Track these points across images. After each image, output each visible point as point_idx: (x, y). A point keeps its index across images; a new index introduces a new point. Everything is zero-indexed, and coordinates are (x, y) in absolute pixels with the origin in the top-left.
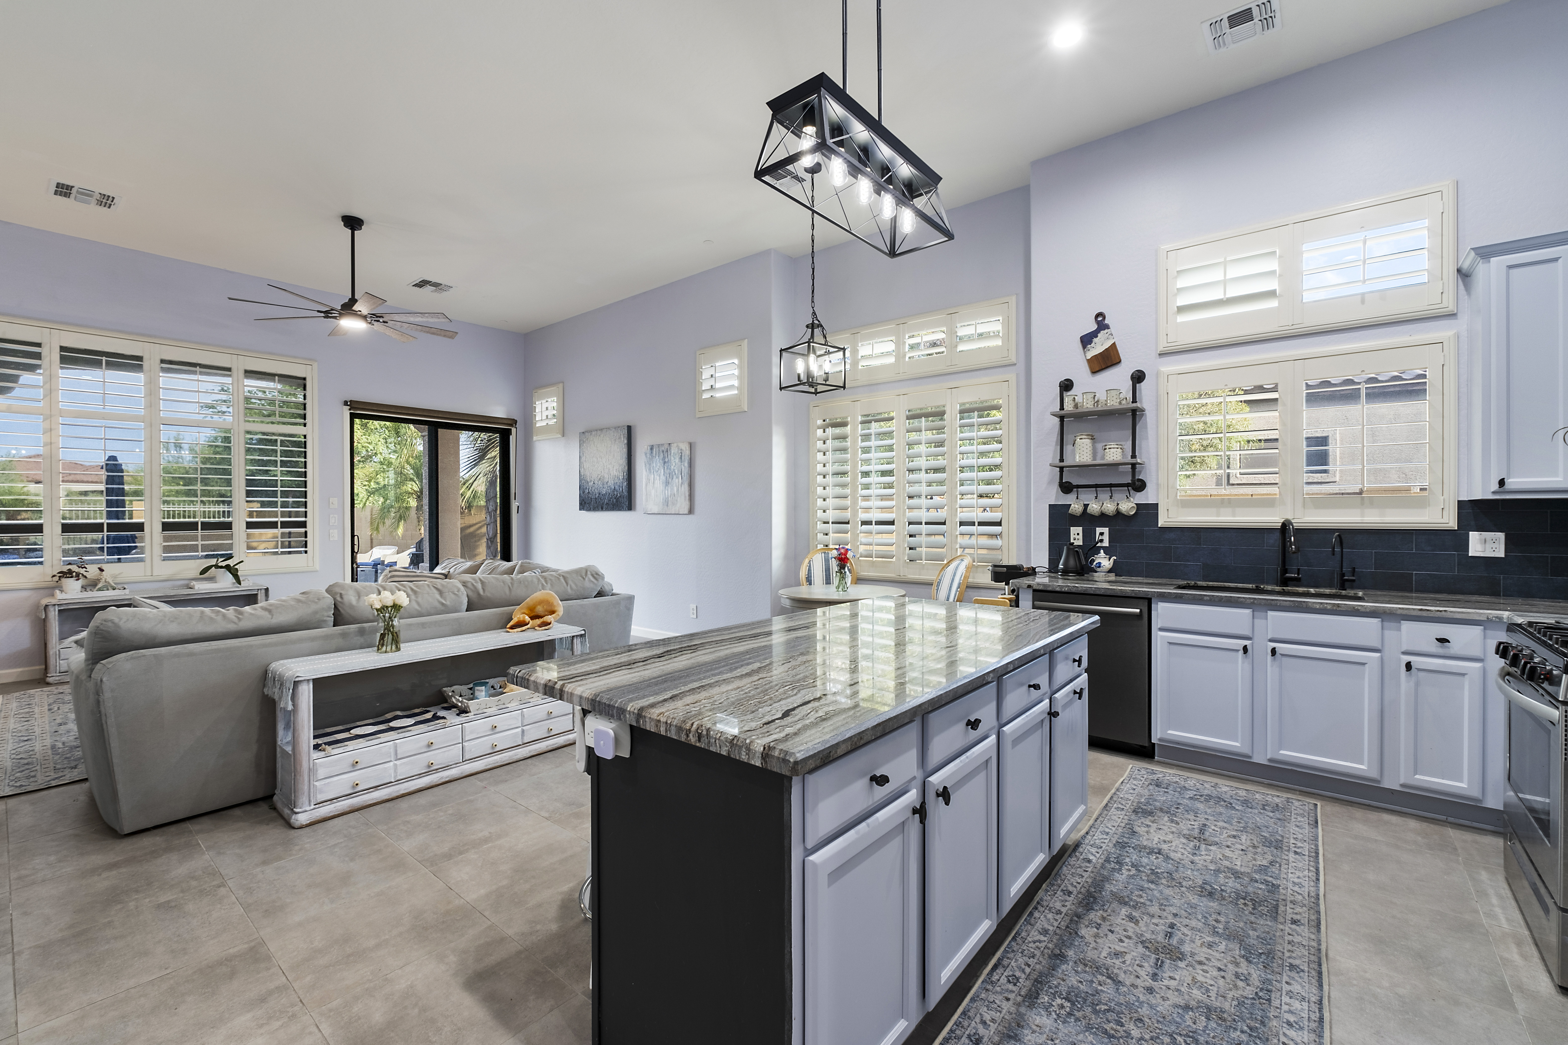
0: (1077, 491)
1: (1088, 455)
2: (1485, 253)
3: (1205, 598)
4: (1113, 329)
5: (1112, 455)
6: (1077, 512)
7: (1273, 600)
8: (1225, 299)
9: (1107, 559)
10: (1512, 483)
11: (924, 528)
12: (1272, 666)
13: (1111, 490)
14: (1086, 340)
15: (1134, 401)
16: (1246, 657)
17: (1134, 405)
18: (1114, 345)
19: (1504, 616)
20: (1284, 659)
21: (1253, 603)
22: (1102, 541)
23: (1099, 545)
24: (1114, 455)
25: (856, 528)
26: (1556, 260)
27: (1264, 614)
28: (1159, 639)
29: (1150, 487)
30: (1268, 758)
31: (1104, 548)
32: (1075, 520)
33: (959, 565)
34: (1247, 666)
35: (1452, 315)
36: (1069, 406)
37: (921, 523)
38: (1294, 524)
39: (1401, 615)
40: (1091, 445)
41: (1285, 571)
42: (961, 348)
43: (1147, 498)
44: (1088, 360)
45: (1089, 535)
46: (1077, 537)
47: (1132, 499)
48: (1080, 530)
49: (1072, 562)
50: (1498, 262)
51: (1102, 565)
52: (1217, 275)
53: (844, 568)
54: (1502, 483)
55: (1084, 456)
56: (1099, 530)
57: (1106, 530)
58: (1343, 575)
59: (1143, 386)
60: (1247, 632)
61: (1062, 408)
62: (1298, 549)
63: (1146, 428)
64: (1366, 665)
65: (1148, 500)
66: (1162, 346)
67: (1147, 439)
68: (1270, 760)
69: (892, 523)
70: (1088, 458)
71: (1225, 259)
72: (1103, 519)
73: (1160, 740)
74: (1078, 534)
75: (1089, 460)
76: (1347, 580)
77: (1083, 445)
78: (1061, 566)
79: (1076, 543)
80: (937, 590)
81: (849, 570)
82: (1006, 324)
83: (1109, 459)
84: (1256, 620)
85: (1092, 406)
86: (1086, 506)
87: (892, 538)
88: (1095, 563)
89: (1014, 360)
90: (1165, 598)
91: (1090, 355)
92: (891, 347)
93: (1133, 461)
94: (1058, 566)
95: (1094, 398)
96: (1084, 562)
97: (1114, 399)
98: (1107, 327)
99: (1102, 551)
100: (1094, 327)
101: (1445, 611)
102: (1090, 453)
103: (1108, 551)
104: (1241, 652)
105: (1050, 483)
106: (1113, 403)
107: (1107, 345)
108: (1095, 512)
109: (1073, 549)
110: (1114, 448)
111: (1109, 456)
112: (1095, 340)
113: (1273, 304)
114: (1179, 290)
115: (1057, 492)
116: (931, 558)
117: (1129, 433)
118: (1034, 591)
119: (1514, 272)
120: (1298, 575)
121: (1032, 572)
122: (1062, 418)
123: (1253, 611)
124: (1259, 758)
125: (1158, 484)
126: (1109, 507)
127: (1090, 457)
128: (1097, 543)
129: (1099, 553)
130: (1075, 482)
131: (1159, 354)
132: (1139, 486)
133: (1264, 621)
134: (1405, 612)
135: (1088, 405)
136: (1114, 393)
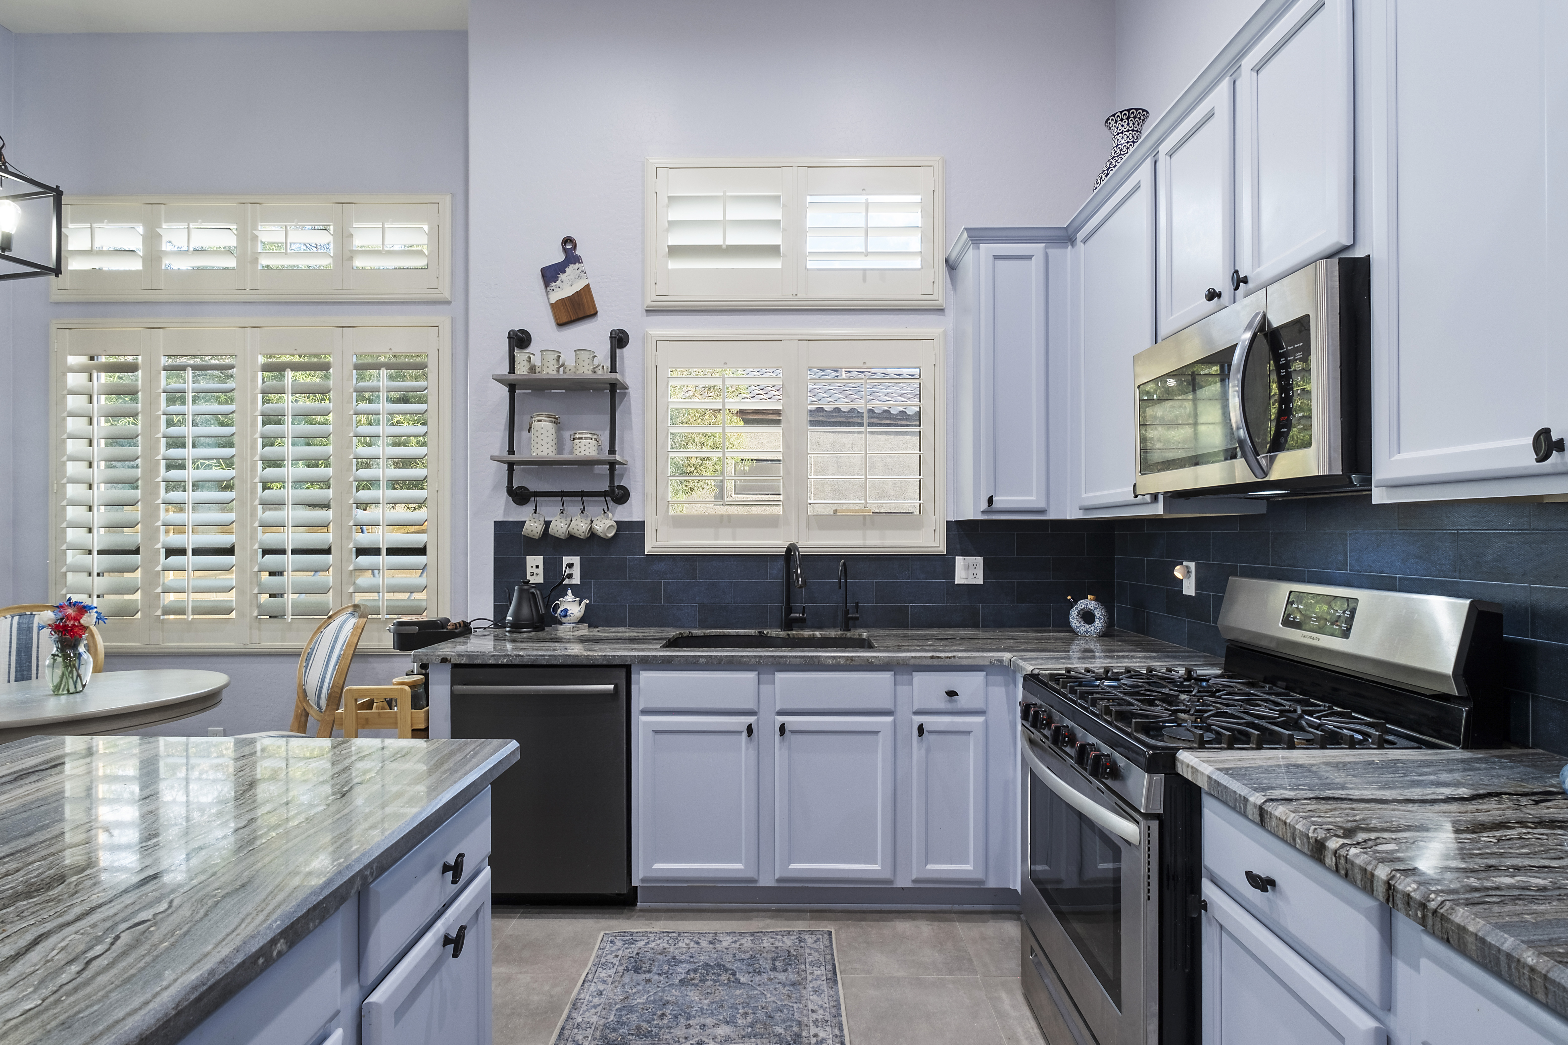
0: (536, 502)
1: (549, 446)
2: (977, 236)
3: (701, 660)
4: (586, 265)
5: (583, 448)
6: (534, 533)
7: (781, 657)
8: (724, 247)
9: (577, 603)
10: (1001, 501)
11: (289, 559)
12: (780, 749)
13: (583, 501)
14: (550, 275)
15: (613, 369)
16: (751, 740)
17: (613, 375)
18: (588, 286)
19: (1005, 659)
20: (795, 737)
21: (759, 663)
22: (570, 576)
23: (566, 582)
24: (586, 448)
25: (154, 561)
26: (1029, 257)
27: (771, 676)
28: (642, 725)
29: (634, 497)
30: (776, 877)
31: (572, 586)
32: (534, 545)
33: (345, 622)
34: (752, 753)
35: (941, 311)
36: (522, 369)
37: (283, 552)
38: (800, 549)
39: (914, 665)
40: (553, 431)
41: (790, 610)
42: (358, 263)
43: (631, 514)
44: (552, 305)
45: (552, 568)
46: (535, 571)
47: (610, 515)
48: (539, 560)
49: (526, 611)
50: (987, 249)
51: (569, 613)
52: (713, 213)
53: (75, 647)
54: (990, 501)
55: (544, 448)
56: (566, 560)
57: (576, 560)
58: (847, 612)
59: (626, 354)
60: (751, 705)
61: (512, 370)
62: (804, 581)
63: (630, 413)
64: (880, 734)
65: (631, 516)
66: (650, 299)
67: (631, 428)
68: (779, 881)
69: (229, 551)
70: (549, 451)
71: (725, 192)
72: (571, 543)
73: (643, 880)
74: (537, 567)
75: (551, 454)
76: (852, 618)
77: (542, 431)
78: (509, 618)
79: (533, 580)
80: (306, 667)
81: (87, 647)
82: (435, 235)
83: (579, 454)
84: (761, 686)
85: (555, 372)
86: (548, 524)
87: (231, 578)
88: (559, 611)
89: (447, 295)
90: (650, 663)
91: (555, 297)
92: (229, 240)
93: (611, 458)
94: (506, 617)
95: (558, 360)
96: (542, 611)
97: (585, 364)
98: (577, 260)
99: (570, 592)
100: (560, 257)
101: (954, 657)
102: (553, 443)
103: (578, 591)
104: (745, 734)
105: (495, 488)
106: (585, 371)
107: (578, 286)
108: (560, 532)
109: (528, 590)
110: (586, 438)
111: (579, 450)
112: (562, 276)
113: (775, 264)
114: (671, 223)
115: (507, 502)
116: (301, 612)
117: (607, 418)
118: (455, 666)
119: (999, 263)
120: (803, 615)
121: (464, 630)
122: (512, 388)
123: (759, 674)
124: (767, 881)
125: (644, 494)
126: (580, 527)
127: (553, 449)
128: (564, 580)
129: (566, 595)
130: (533, 487)
131: (647, 311)
132: (620, 496)
133: (772, 686)
134: (917, 662)
135: (549, 371)
136: (585, 356)
